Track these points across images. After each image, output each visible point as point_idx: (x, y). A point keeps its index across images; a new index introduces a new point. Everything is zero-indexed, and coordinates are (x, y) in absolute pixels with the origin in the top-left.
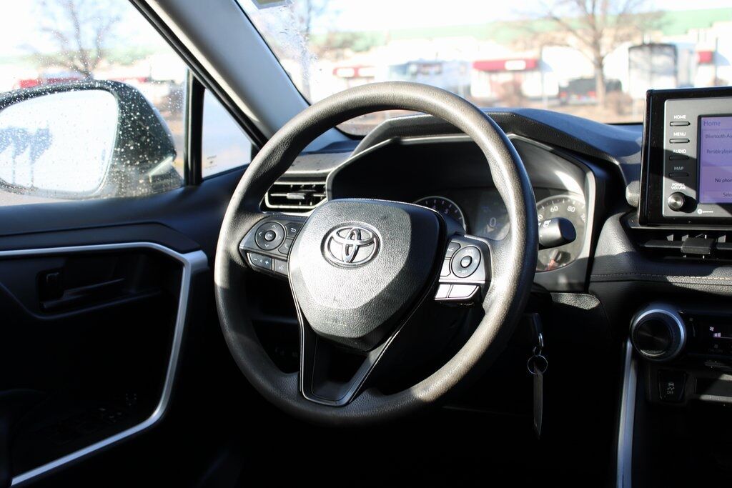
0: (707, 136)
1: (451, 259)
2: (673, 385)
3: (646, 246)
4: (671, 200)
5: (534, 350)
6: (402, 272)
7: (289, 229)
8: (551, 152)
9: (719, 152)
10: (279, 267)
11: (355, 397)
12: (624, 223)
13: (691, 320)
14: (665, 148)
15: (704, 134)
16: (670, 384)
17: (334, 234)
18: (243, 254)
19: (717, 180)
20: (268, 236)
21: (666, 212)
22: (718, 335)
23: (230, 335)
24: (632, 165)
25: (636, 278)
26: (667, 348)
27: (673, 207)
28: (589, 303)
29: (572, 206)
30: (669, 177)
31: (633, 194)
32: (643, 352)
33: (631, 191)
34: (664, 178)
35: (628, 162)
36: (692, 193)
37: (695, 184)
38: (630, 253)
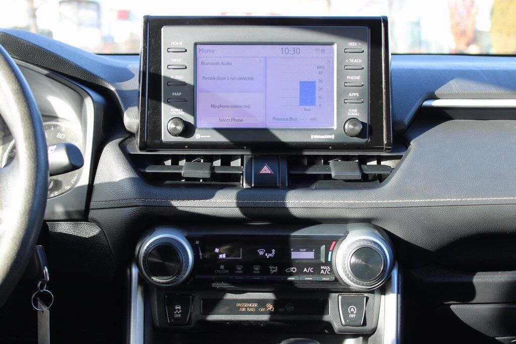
0: (203, 63)
2: (180, 308)
3: (147, 171)
4: (171, 125)
5: (39, 285)
8: (47, 76)
9: (214, 79)
12: (122, 147)
13: (197, 242)
14: (162, 74)
15: (199, 61)
16: (176, 308)
19: (213, 106)
21: (166, 137)
22: (223, 256)
24: (128, 91)
25: (141, 204)
26: (178, 273)
27: (173, 133)
28: (88, 231)
29: (62, 133)
30: (167, 102)
31: (131, 119)
32: (155, 279)
33: (129, 116)
34: (162, 103)
35: (124, 88)
36: (190, 119)
37: (192, 111)
38: (132, 179)
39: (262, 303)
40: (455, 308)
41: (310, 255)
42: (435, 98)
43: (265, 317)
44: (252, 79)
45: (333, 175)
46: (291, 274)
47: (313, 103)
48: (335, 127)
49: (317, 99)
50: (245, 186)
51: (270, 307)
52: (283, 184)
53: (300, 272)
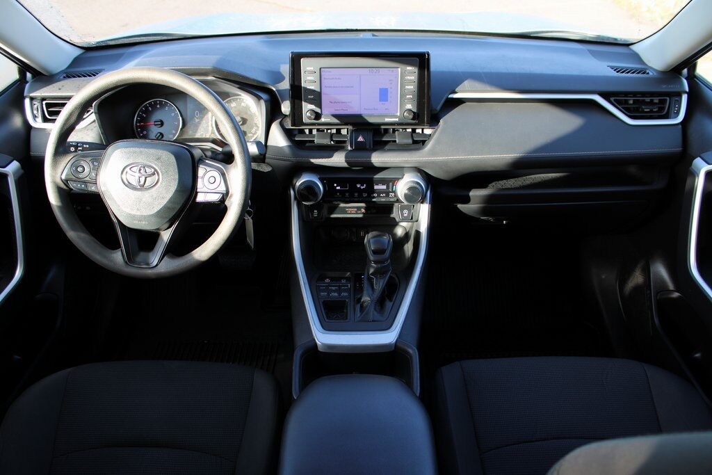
0: (325, 79)
1: (203, 178)
2: (316, 211)
3: (296, 139)
4: (308, 114)
6: (176, 191)
7: (93, 164)
8: (238, 88)
9: (331, 87)
10: (93, 189)
11: (160, 260)
12: (282, 125)
13: (325, 181)
14: (302, 85)
15: (323, 77)
17: (128, 169)
18: (66, 182)
19: (331, 102)
20: (80, 169)
21: (305, 120)
22: (338, 188)
23: (71, 234)
24: (283, 90)
27: (309, 118)
28: (265, 168)
30: (305, 101)
31: (286, 108)
33: (284, 107)
34: (303, 102)
35: (280, 88)
36: (318, 110)
37: (319, 105)
38: (289, 146)
39: (359, 208)
40: (459, 206)
41: (384, 187)
42: (454, 92)
43: (361, 216)
44: (352, 87)
45: (397, 142)
46: (374, 197)
47: (386, 100)
48: (398, 114)
49: (389, 99)
50: (349, 148)
51: (363, 210)
52: (370, 147)
53: (379, 196)
